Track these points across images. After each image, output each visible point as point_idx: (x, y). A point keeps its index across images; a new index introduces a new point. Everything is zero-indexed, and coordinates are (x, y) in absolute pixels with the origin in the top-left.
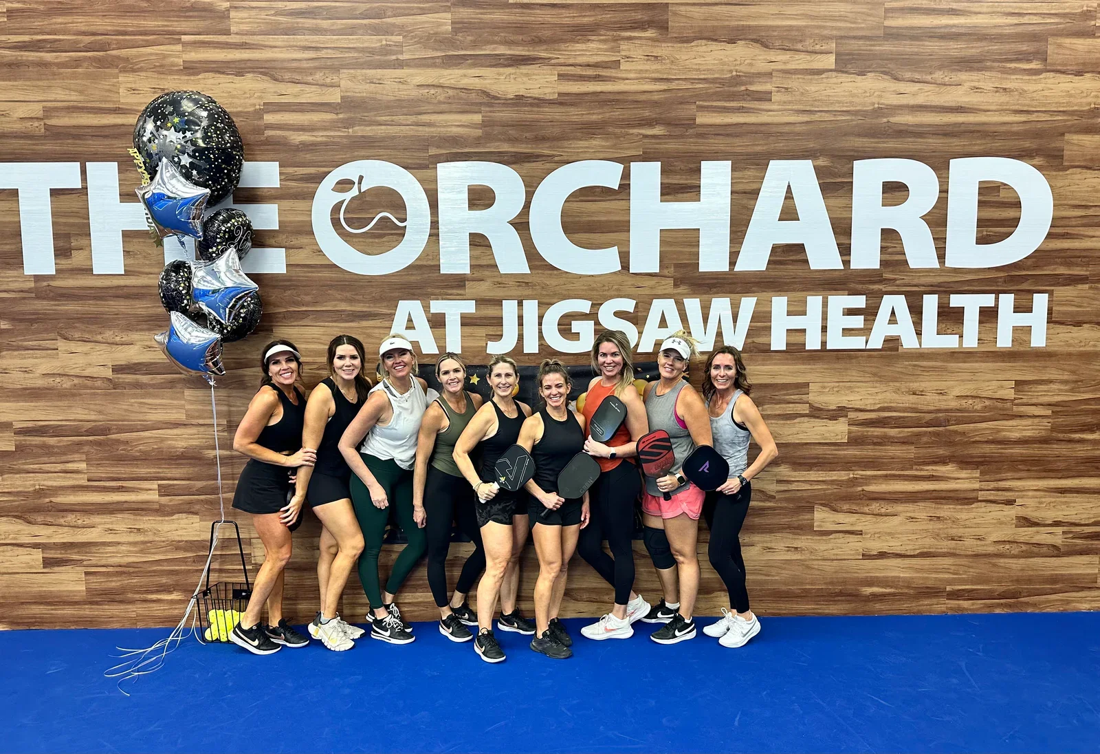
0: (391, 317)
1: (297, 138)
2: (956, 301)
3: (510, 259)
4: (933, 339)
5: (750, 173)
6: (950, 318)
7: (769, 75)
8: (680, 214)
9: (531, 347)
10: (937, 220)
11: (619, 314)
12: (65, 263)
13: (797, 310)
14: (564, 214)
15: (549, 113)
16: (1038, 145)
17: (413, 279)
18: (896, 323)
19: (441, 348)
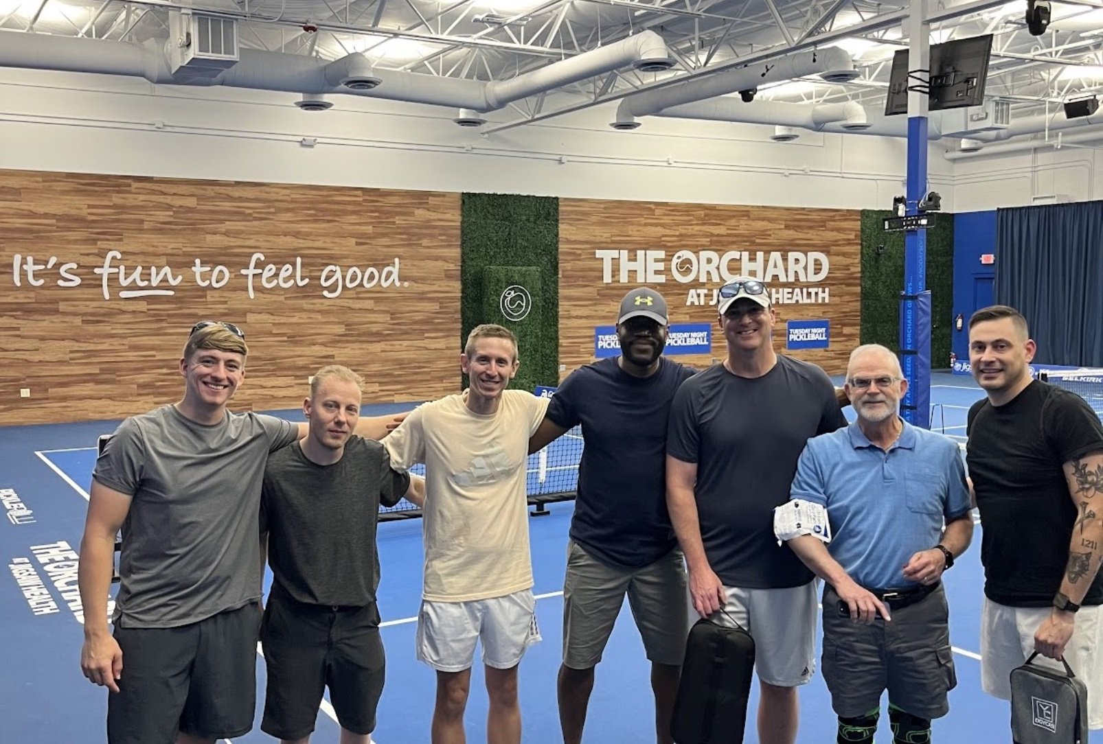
0: (688, 294)
1: (669, 244)
2: (810, 290)
3: (715, 278)
4: (806, 301)
5: (767, 255)
6: (809, 294)
7: (770, 230)
8: (753, 266)
10: (806, 268)
12: (614, 279)
13: (777, 292)
14: (728, 265)
15: (724, 239)
16: (825, 249)
17: (693, 283)
18: (799, 296)
19: (699, 303)
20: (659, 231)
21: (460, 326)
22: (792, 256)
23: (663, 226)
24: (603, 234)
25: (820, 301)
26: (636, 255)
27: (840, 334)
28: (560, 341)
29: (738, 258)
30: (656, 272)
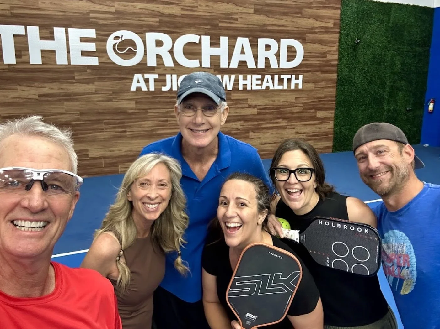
0: (132, 79)
1: (101, 22)
2: (282, 76)
3: (168, 62)
4: (277, 87)
5: (232, 40)
6: (281, 81)
7: (237, 13)
8: (215, 51)
9: (175, 88)
10: (278, 55)
12: (20, 60)
13: (245, 79)
14: (183, 49)
15: (178, 20)
16: (300, 36)
17: (139, 67)
18: (268, 82)
19: (148, 89)
20: (86, 5)
22: (262, 42)
25: (293, 87)
26: (52, 33)
27: (314, 118)
29: (197, 42)
30: (84, 53)
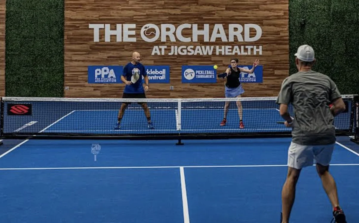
0: (153, 49)
1: (139, 20)
2: (247, 47)
3: (173, 39)
4: (243, 53)
5: (212, 26)
6: (246, 50)
7: (214, 11)
8: (201, 32)
9: (176, 54)
10: (243, 34)
11: (191, 48)
13: (220, 48)
14: (182, 32)
15: (179, 16)
16: (259, 22)
17: (156, 42)
19: (161, 54)
20: (132, 13)
21: (4, 64)
23: (135, 10)
24: (95, 15)
25: (255, 53)
26: (116, 27)
27: (273, 75)
28: (65, 73)
29: (190, 28)
30: (130, 36)
